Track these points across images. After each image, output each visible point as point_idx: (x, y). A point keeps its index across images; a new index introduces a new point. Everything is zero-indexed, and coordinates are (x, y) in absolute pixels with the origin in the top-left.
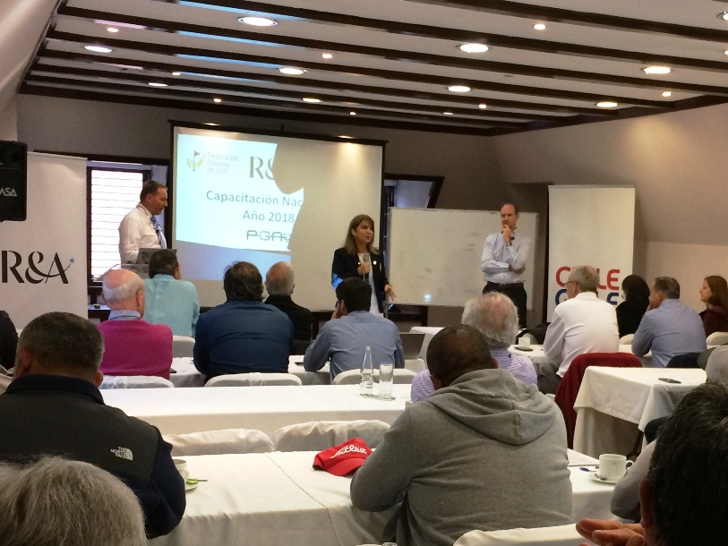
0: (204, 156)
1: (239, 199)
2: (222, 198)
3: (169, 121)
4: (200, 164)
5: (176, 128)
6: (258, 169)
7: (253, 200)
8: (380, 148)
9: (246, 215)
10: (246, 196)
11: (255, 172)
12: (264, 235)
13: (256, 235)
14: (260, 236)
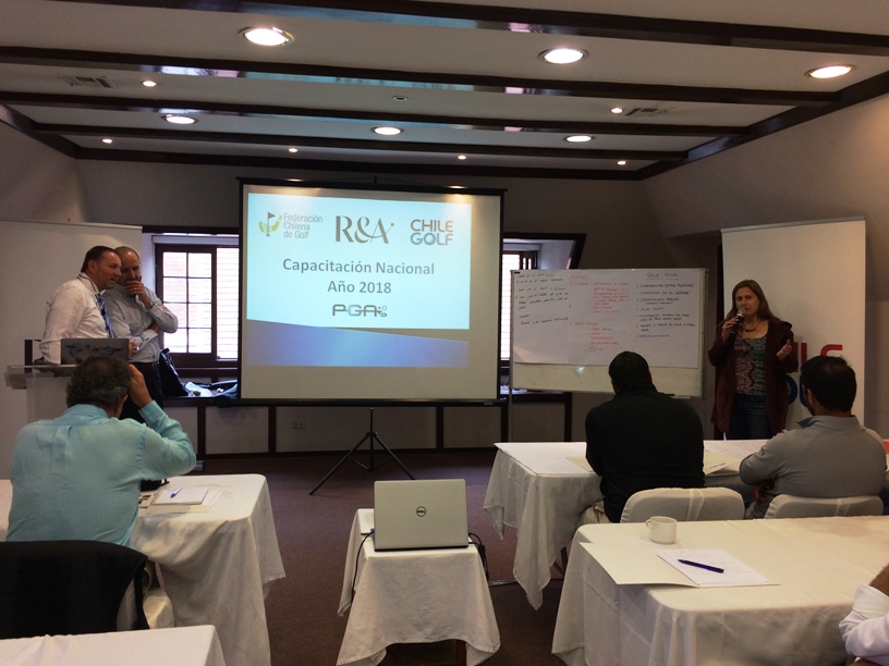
0: (280, 218)
1: (323, 267)
2: (302, 267)
3: (238, 178)
4: (275, 227)
7: (341, 268)
8: (498, 199)
9: (332, 286)
10: (332, 264)
11: (342, 234)
12: (353, 310)
13: (344, 310)
14: (349, 311)
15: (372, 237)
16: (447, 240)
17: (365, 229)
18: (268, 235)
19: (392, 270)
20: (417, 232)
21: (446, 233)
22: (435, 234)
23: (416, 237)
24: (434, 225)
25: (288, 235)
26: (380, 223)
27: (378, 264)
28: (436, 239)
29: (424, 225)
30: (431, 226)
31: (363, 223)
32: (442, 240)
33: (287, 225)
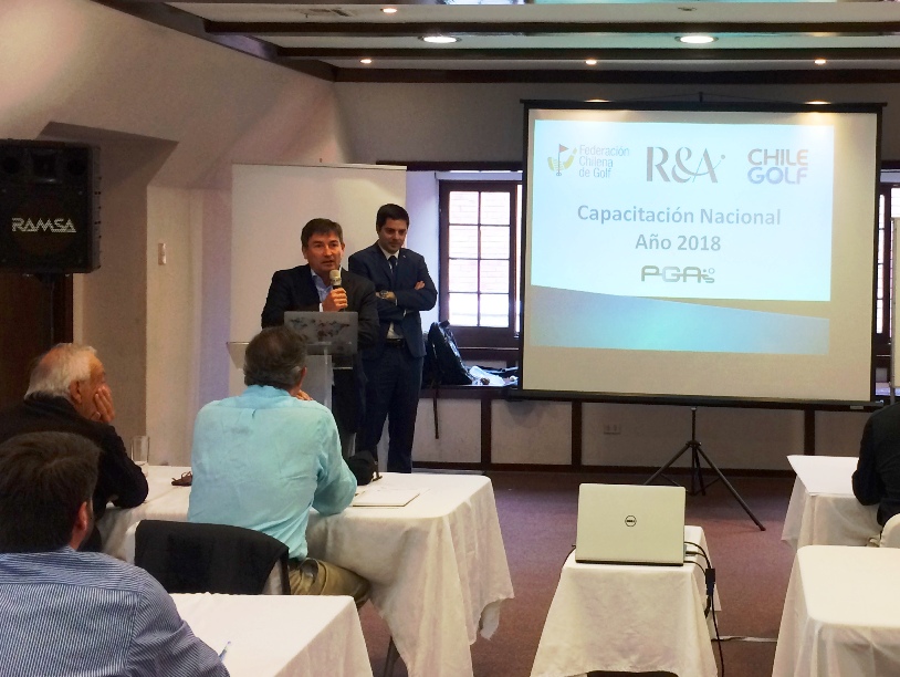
0: (575, 151)
1: (630, 215)
2: (601, 216)
3: (522, 101)
4: (568, 164)
5: (531, 111)
6: (659, 167)
7: (653, 217)
8: (874, 117)
9: (641, 242)
10: (641, 211)
11: (655, 171)
12: (669, 274)
13: (657, 274)
14: (664, 275)
15: (696, 174)
16: (799, 175)
17: (685, 163)
18: (559, 174)
19: (722, 219)
20: (757, 166)
21: (799, 166)
22: (783, 168)
23: (755, 173)
24: (781, 155)
25: (584, 173)
26: (706, 155)
27: (703, 211)
28: (783, 176)
29: (766, 157)
30: (777, 157)
31: (684, 154)
32: (792, 176)
33: (583, 161)
